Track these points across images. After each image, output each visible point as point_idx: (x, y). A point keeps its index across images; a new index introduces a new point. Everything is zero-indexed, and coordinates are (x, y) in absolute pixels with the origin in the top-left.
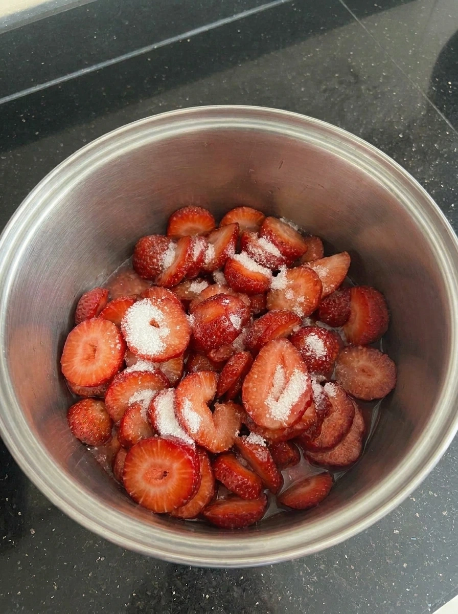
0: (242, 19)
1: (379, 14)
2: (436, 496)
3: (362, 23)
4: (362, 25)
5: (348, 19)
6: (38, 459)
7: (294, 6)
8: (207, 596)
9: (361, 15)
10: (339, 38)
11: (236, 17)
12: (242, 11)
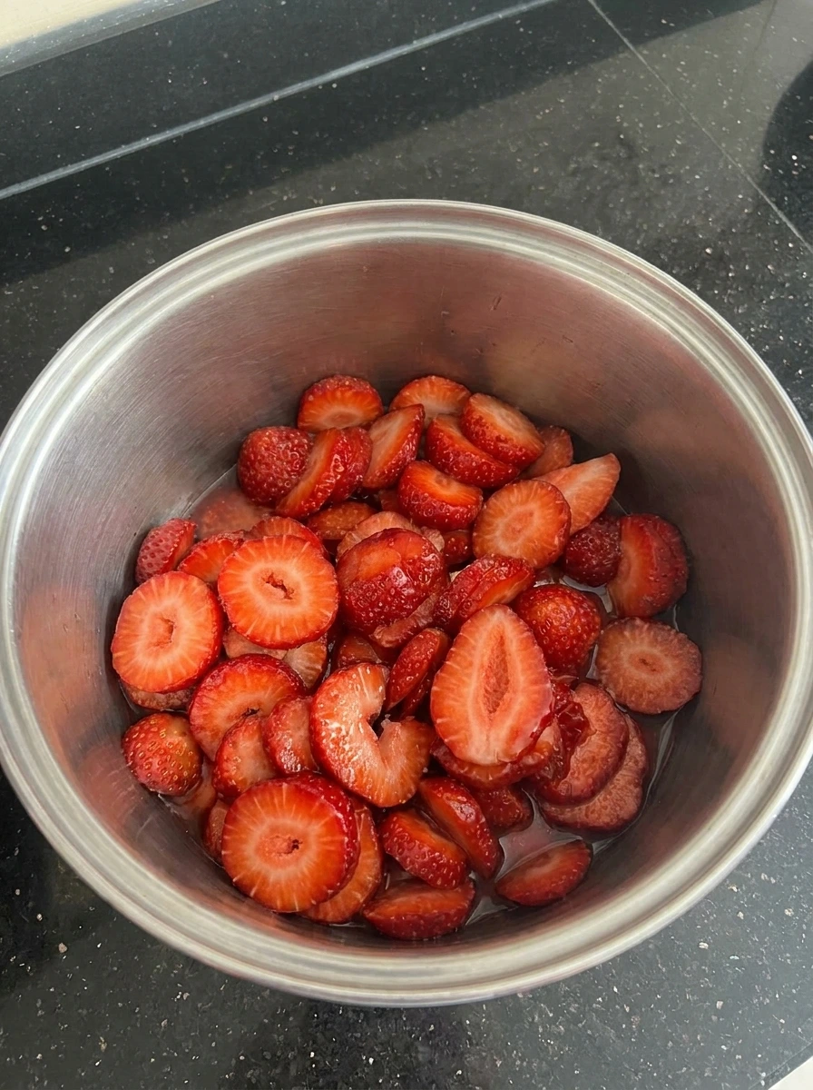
0: (429, 47)
1: (672, 37)
2: (773, 881)
3: (641, 53)
4: (640, 57)
5: (615, 46)
6: (74, 819)
7: (520, 25)
8: (371, 1060)
9: (638, 40)
10: (600, 80)
11: (417, 44)
12: (428, 34)
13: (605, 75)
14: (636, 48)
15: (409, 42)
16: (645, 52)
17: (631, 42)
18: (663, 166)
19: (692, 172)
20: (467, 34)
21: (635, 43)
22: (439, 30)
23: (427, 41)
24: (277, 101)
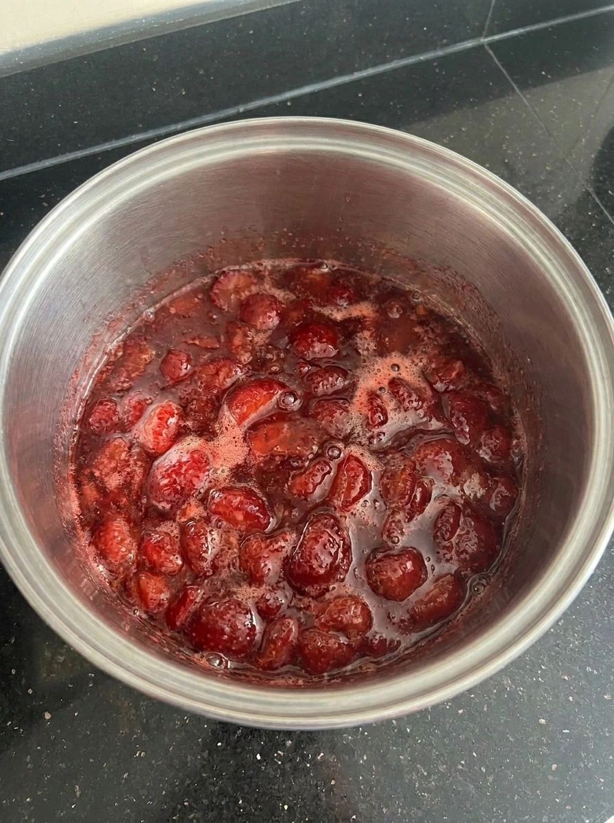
0: (365, 78)
1: (547, 86)
2: (595, 672)
3: (525, 97)
4: (524, 100)
5: (505, 90)
6: (43, 578)
7: (436, 67)
8: (286, 807)
9: (524, 86)
10: (493, 115)
11: (357, 75)
12: (366, 67)
13: (498, 110)
14: (522, 92)
15: (352, 72)
16: (528, 96)
17: (519, 87)
18: (535, 186)
19: (556, 192)
20: (395, 70)
21: (521, 89)
22: (375, 65)
23: (364, 73)
24: (242, 113)
